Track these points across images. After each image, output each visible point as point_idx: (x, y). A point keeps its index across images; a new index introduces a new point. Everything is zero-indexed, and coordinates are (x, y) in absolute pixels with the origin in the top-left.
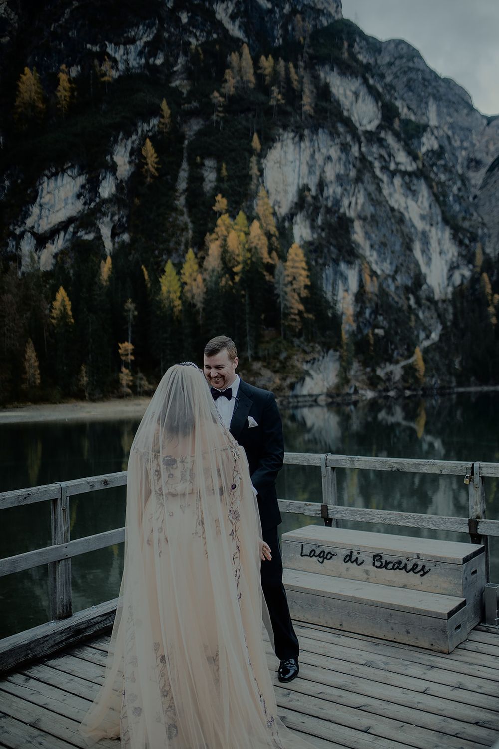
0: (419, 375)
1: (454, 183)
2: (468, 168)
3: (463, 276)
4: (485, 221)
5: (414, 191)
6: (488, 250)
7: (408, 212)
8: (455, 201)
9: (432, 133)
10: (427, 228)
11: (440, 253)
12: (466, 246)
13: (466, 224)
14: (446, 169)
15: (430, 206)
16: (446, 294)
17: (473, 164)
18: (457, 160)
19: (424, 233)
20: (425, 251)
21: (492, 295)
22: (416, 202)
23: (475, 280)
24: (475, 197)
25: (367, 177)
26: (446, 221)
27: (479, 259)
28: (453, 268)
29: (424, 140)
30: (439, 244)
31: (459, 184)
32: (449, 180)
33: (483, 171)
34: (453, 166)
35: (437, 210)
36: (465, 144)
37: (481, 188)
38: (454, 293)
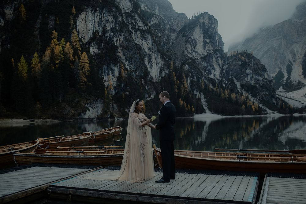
1: (164, 37)
2: (170, 32)
3: (165, 73)
4: (176, 53)
5: (146, 38)
6: (176, 64)
7: (143, 46)
8: (164, 44)
9: (156, 17)
10: (151, 53)
11: (156, 64)
12: (167, 61)
13: (168, 53)
14: (161, 31)
15: (152, 44)
17: (172, 31)
18: (166, 29)
19: (149, 55)
20: (150, 62)
21: (177, 81)
22: (146, 42)
23: (170, 75)
24: (173, 43)
25: (125, 30)
26: (159, 51)
27: (172, 66)
28: (161, 70)
29: (153, 19)
30: (156, 60)
31: (166, 38)
32: (162, 36)
33: (176, 34)
34: (164, 31)
35: (155, 46)
36: (169, 23)
37: (175, 40)
38: (161, 80)
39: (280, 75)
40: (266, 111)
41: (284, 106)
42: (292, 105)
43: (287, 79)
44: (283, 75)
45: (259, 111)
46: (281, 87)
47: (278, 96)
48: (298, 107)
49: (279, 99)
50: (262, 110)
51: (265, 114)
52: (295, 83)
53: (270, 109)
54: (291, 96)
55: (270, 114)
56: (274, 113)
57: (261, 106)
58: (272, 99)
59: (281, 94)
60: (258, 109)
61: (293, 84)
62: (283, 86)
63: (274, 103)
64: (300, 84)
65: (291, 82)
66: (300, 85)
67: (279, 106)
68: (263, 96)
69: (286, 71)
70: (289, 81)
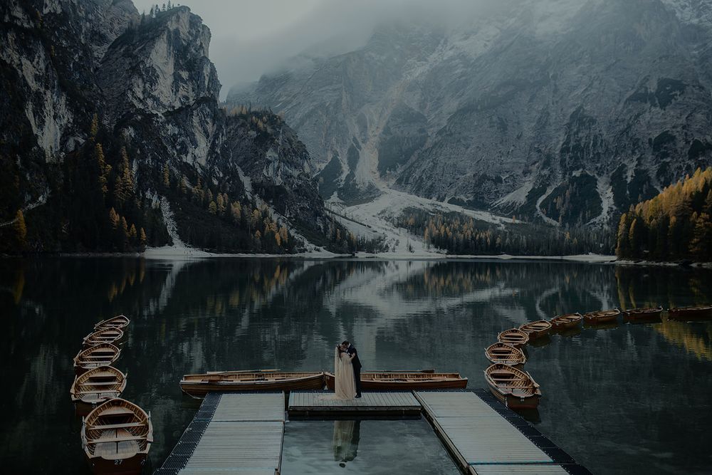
0: (21, 238)
1: (76, 52)
2: (92, 40)
3: (77, 143)
4: (105, 94)
5: (31, 49)
6: (105, 122)
7: (22, 71)
8: (75, 69)
10: (42, 90)
11: (55, 118)
12: (83, 114)
13: (85, 93)
14: (68, 35)
15: (47, 68)
16: (59, 158)
17: (97, 37)
18: (81, 31)
19: (38, 93)
20: (39, 112)
21: (105, 166)
22: (32, 62)
23: (89, 148)
24: (96, 69)
26: (63, 87)
27: (95, 128)
28: (66, 134)
29: (47, 1)
30: (54, 108)
31: (81, 53)
32: (71, 47)
33: (107, 46)
34: (76, 34)
35: (53, 74)
36: (90, 16)
37: (102, 63)
38: (65, 158)
39: (334, 167)
40: (302, 244)
41: (339, 236)
42: (354, 235)
43: (348, 176)
44: (341, 167)
45: (290, 245)
46: (336, 194)
47: (328, 212)
48: (366, 239)
49: (330, 219)
50: (295, 243)
51: (301, 251)
52: (362, 187)
53: (311, 241)
54: (355, 214)
55: (310, 252)
56: (318, 250)
57: (292, 232)
58: (316, 220)
59: (334, 208)
60: (287, 241)
61: (359, 189)
62: (340, 190)
63: (320, 228)
64: (372, 191)
65: (355, 184)
66: (371, 194)
67: (329, 236)
68: (299, 211)
69: (345, 160)
70: (351, 182)
